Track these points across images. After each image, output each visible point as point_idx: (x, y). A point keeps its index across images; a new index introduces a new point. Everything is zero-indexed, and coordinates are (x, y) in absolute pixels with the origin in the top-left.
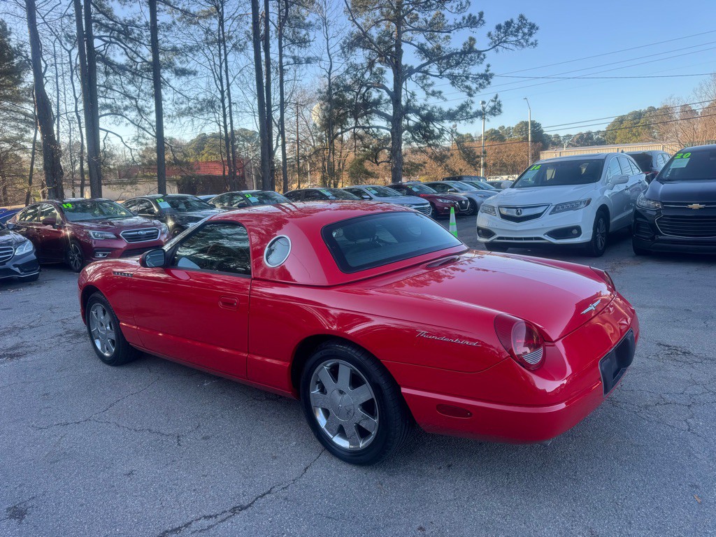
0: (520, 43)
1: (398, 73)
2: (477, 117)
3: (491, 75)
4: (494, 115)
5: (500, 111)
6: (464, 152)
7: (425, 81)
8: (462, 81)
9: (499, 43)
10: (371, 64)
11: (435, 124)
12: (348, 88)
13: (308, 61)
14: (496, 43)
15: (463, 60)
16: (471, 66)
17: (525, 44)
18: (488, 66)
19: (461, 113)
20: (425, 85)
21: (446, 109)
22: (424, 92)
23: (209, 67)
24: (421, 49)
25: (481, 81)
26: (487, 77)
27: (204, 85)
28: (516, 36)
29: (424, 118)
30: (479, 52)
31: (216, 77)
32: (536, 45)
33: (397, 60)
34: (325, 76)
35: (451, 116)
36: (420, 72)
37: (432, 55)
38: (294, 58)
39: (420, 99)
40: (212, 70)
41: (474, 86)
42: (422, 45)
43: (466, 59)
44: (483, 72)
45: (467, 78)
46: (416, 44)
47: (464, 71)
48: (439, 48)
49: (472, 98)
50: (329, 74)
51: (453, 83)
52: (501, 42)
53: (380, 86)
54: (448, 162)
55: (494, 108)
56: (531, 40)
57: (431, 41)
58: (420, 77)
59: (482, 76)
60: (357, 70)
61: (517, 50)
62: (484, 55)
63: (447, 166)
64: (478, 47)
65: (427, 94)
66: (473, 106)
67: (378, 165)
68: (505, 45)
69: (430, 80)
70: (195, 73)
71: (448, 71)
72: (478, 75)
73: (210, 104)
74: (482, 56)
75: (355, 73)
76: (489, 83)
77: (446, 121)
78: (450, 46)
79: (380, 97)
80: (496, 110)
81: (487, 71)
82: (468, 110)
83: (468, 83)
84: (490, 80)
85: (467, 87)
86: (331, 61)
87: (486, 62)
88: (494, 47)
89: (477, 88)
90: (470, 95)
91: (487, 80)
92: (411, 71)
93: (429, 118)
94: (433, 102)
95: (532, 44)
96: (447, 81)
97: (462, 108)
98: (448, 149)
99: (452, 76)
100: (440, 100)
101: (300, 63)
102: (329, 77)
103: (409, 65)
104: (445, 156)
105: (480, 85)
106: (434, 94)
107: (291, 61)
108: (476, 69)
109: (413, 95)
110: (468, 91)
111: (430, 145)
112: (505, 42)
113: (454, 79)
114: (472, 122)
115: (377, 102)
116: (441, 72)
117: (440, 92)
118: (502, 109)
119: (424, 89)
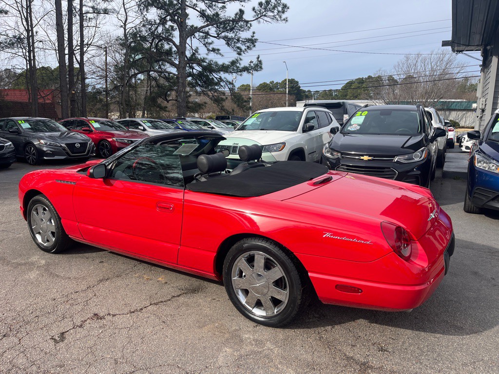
0: (275, 17)
1: (182, 31)
2: (244, 71)
3: (256, 40)
4: (257, 70)
5: (261, 68)
6: (235, 97)
7: (206, 40)
8: (235, 42)
9: (261, 16)
10: (163, 21)
11: (214, 74)
12: (144, 39)
13: (106, 11)
14: (259, 16)
15: (235, 26)
16: (241, 32)
17: (279, 19)
18: (254, 33)
19: (232, 67)
20: (207, 43)
21: (220, 63)
22: (206, 49)
23: (17, 8)
24: (202, 14)
25: (248, 44)
26: (252, 41)
27: (13, 24)
28: (273, 12)
29: (204, 68)
30: (247, 22)
31: (23, 17)
32: (287, 21)
33: (182, 20)
34: (121, 26)
35: (225, 68)
36: (201, 32)
37: (213, 20)
38: (93, 8)
39: (202, 53)
40: (19, 11)
41: (243, 48)
42: (203, 11)
43: (237, 25)
44: (250, 37)
45: (238, 40)
46: (199, 10)
47: (236, 35)
48: (217, 15)
49: (241, 57)
50: (125, 24)
51: (228, 44)
52: (262, 16)
53: (169, 40)
54: (224, 104)
55: (257, 65)
56: (284, 16)
57: (210, 9)
58: (203, 36)
59: (248, 40)
60: (152, 25)
61: (274, 22)
62: (251, 25)
63: (223, 106)
64: (246, 17)
65: (208, 50)
66: (241, 62)
67: (168, 102)
68: (266, 18)
69: (210, 40)
70: (6, 12)
71: (223, 34)
72: (246, 39)
73: (19, 40)
74: (249, 25)
75: (150, 27)
76: (254, 46)
77: (222, 73)
78: (225, 14)
79: (171, 49)
80: (258, 66)
81: (253, 37)
82: (238, 65)
83: (239, 45)
84: (255, 44)
85: (238, 48)
86: (127, 16)
87: (252, 29)
88: (257, 19)
89: (245, 49)
90: (239, 54)
91: (253, 43)
92: (194, 30)
93: (210, 68)
94: (212, 57)
95: (284, 20)
96: (223, 42)
97: (233, 63)
98: (224, 94)
99: (227, 38)
100: (219, 56)
101: (99, 13)
102: (125, 27)
103: (195, 26)
104: (223, 100)
105: (248, 47)
106: (214, 50)
107: (91, 10)
108: (245, 35)
109: (196, 50)
110: (239, 51)
111: (210, 90)
112: (265, 16)
113: (228, 41)
114: (241, 75)
115: (169, 52)
116: (218, 34)
117: (218, 50)
118: (263, 66)
119: (206, 46)
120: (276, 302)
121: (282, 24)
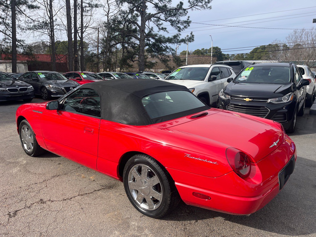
0: (203, 6)
1: (143, 17)
2: (182, 42)
3: (190, 22)
4: (190, 42)
5: (193, 40)
6: (176, 59)
7: (158, 22)
8: (176, 24)
9: (194, 6)
10: (131, 11)
11: (163, 44)
12: (120, 22)
13: (96, 6)
14: (192, 5)
15: (177, 13)
16: (180, 17)
17: (206, 7)
18: (189, 17)
19: (174, 40)
20: (159, 24)
21: (166, 37)
22: (158, 28)
23: (44, 5)
24: (156, 6)
25: (185, 25)
26: (188, 22)
27: (42, 15)
28: (202, 3)
29: (156, 40)
30: (185, 10)
31: (48, 10)
32: (211, 8)
33: (143, 10)
34: (106, 15)
35: (169, 40)
36: (155, 17)
37: (162, 9)
38: (89, 4)
39: (156, 30)
40: (46, 6)
41: (182, 27)
42: (157, 3)
43: (178, 12)
44: (186, 20)
45: (179, 22)
46: (154, 3)
47: (177, 19)
48: (165, 6)
49: (180, 33)
50: (108, 14)
51: (172, 25)
52: (195, 5)
53: (135, 23)
54: (168, 63)
55: (190, 38)
56: (209, 5)
57: (161, 2)
58: (156, 20)
59: (185, 22)
60: (125, 13)
61: (202, 9)
62: (187, 12)
63: (168, 65)
64: (184, 7)
65: (159, 29)
66: (180, 36)
67: (133, 62)
68: (197, 7)
69: (161, 22)
70: (39, 8)
71: (169, 18)
72: (184, 21)
73: (46, 24)
74: (186, 12)
75: (123, 15)
76: (189, 26)
77: (167, 43)
78: (170, 5)
79: (136, 28)
80: (191, 39)
81: (188, 19)
82: (178, 38)
83: (179, 25)
84: (190, 24)
85: (178, 27)
86: (109, 8)
87: (188, 15)
88: (191, 8)
89: (183, 28)
90: (179, 31)
91: (188, 24)
92: (150, 16)
93: (160, 40)
94: (162, 33)
95: (209, 7)
96: (169, 23)
97: (175, 37)
98: (168, 57)
99: (172, 21)
100: (166, 32)
101: (92, 7)
102: (108, 16)
103: (151, 14)
104: (167, 60)
105: (185, 27)
106: (162, 29)
107: (88, 5)
108: (183, 18)
109: (152, 29)
110: (179, 29)
111: (160, 54)
112: (197, 5)
113: (172, 23)
114: (180, 45)
115: (135, 31)
116: (166, 18)
117: (165, 29)
118: (194, 39)
119: (158, 26)
120: (155, 201)
121: (207, 10)
